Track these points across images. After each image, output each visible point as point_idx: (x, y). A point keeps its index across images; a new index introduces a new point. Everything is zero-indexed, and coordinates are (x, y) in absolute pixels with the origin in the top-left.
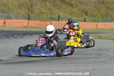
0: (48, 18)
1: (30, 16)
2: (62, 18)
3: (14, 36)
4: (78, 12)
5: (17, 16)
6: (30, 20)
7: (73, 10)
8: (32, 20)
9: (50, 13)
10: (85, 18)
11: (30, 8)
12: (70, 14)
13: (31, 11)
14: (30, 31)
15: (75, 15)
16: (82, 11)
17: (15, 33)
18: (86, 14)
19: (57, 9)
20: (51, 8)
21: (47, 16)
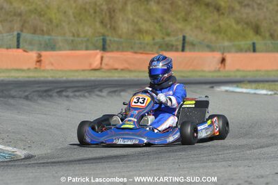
0: (155, 44)
1: (108, 42)
2: (193, 45)
3: (64, 93)
4: (234, 26)
5: (72, 41)
6: (108, 52)
7: (222, 23)
8: (112, 51)
9: (161, 30)
10: (255, 41)
11: (107, 20)
12: (214, 32)
13: (109, 26)
14: (107, 79)
15: (227, 36)
16: (247, 24)
17: (68, 85)
18: (257, 30)
19: (178, 20)
20: (162, 18)
21: (154, 39)
